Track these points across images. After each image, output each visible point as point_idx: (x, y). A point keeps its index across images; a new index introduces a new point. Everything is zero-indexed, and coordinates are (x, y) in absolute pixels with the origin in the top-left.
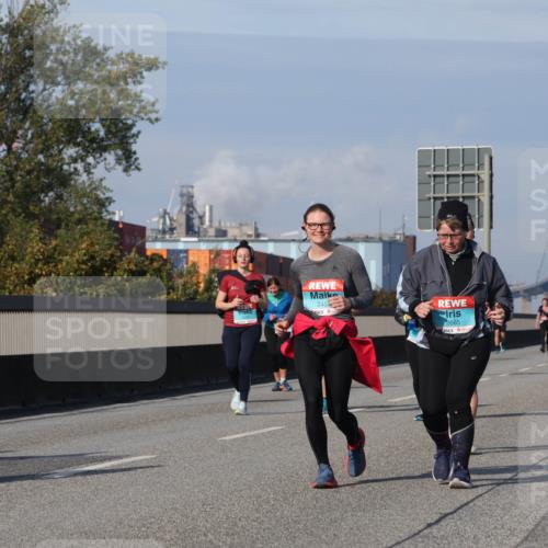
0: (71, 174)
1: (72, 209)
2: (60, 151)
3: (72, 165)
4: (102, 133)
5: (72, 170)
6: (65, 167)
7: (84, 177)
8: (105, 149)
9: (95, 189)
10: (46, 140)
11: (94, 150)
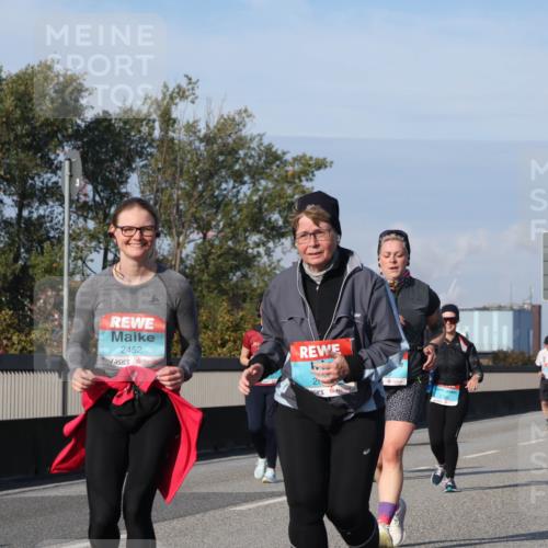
0: (254, 257)
1: (255, 286)
2: (246, 238)
3: (256, 250)
4: (280, 223)
5: (255, 253)
6: (250, 251)
7: (265, 259)
8: (283, 235)
9: (275, 268)
10: (235, 230)
11: (274, 236)
